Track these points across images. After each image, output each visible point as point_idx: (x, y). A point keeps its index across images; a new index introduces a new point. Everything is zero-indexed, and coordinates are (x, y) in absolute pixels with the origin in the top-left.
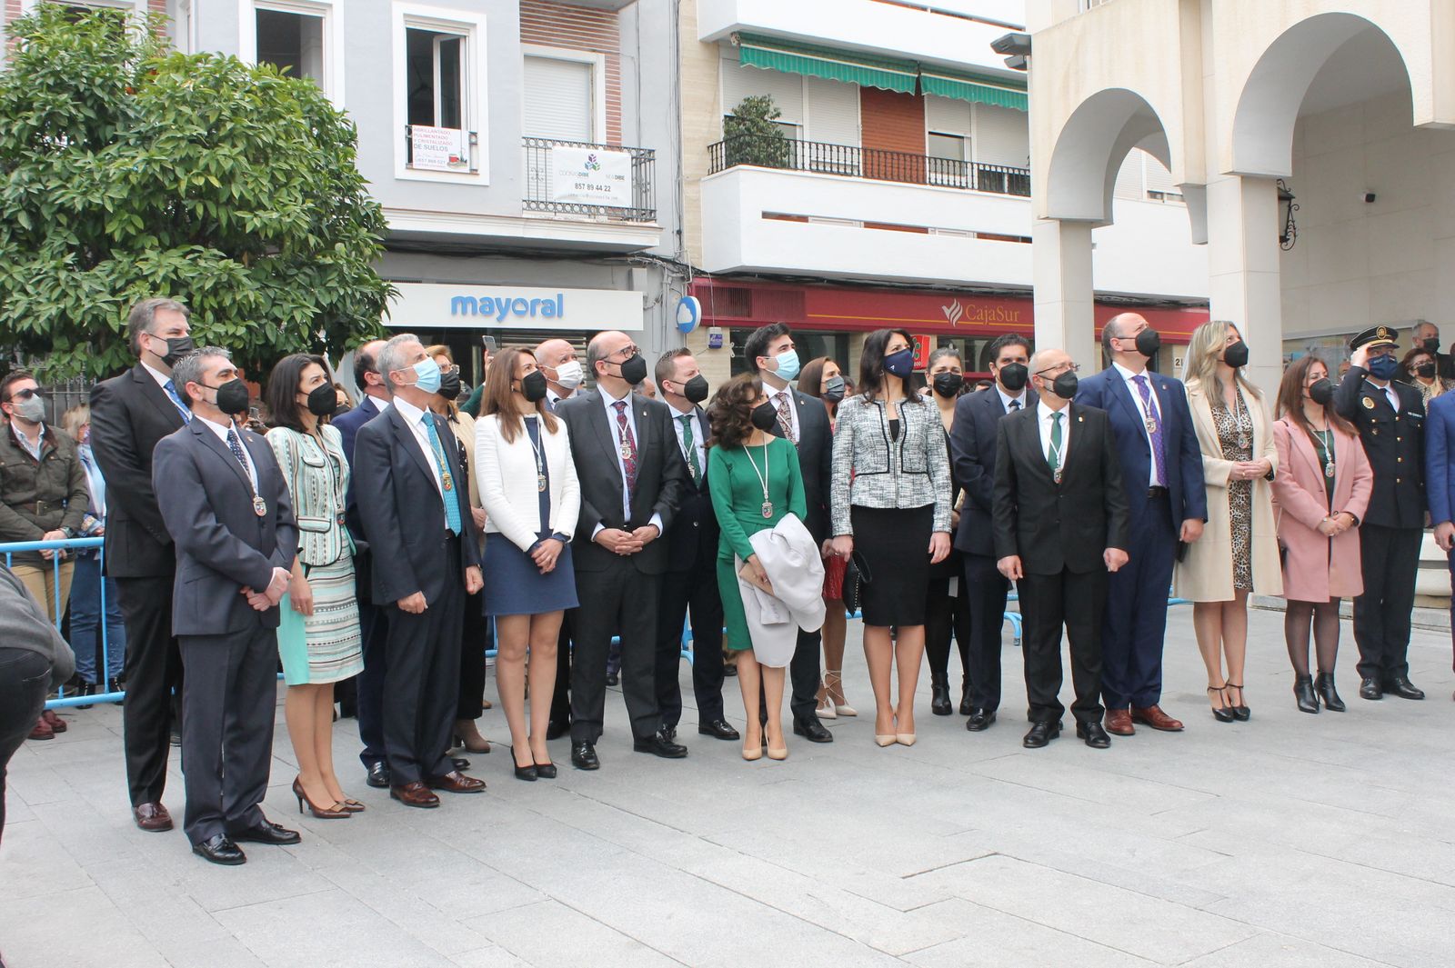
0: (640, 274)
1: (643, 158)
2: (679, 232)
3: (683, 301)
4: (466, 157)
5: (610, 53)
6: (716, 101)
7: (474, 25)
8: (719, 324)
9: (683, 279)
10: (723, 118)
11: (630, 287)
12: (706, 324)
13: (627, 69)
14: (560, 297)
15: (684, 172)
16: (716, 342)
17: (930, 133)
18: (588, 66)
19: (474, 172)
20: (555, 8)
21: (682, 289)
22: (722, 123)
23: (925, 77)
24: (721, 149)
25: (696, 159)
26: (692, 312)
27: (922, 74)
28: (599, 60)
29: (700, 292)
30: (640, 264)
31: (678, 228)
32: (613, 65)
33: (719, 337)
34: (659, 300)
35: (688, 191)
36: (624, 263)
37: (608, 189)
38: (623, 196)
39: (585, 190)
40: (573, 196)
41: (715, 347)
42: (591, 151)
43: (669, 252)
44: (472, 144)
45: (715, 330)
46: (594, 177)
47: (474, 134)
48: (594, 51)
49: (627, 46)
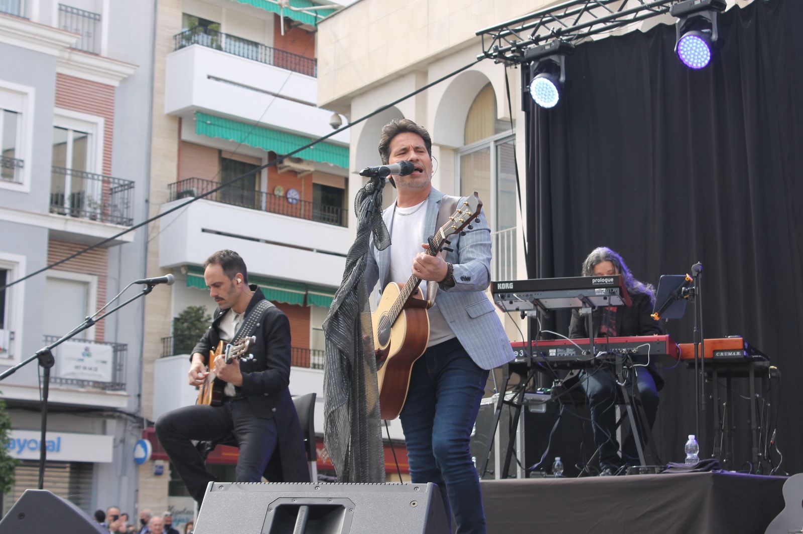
0: (112, 424)
1: (119, 348)
2: (139, 396)
3: (139, 442)
4: (7, 347)
5: (101, 276)
6: (169, 308)
7: (17, 263)
8: (162, 458)
9: (139, 427)
10: (172, 319)
11: (104, 432)
12: (154, 458)
13: (111, 285)
14: (59, 439)
15: (145, 355)
16: (160, 470)
17: (314, 329)
18: (86, 284)
19: (11, 357)
20: (67, 246)
21: (138, 434)
22: (172, 323)
23: (311, 294)
24: (170, 341)
25: (152, 346)
26: (144, 451)
27: (310, 292)
28: (93, 280)
29: (150, 436)
30: (112, 417)
31: (137, 393)
32: (102, 283)
33: (161, 467)
34: (123, 441)
35: (147, 368)
36: (100, 416)
37: (96, 369)
38: (106, 375)
39: (81, 370)
40: (73, 374)
41: (158, 474)
42: (87, 345)
43: (132, 409)
44: (12, 339)
45: (159, 463)
46: (88, 362)
47: (13, 333)
48: (90, 274)
49: (112, 271)
